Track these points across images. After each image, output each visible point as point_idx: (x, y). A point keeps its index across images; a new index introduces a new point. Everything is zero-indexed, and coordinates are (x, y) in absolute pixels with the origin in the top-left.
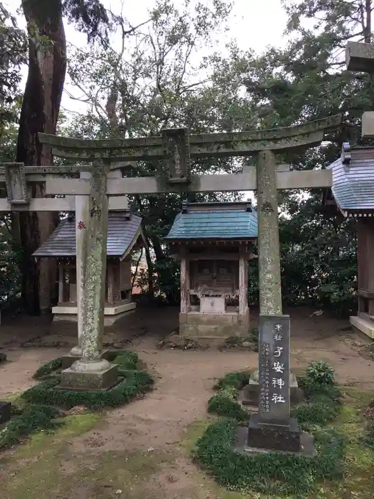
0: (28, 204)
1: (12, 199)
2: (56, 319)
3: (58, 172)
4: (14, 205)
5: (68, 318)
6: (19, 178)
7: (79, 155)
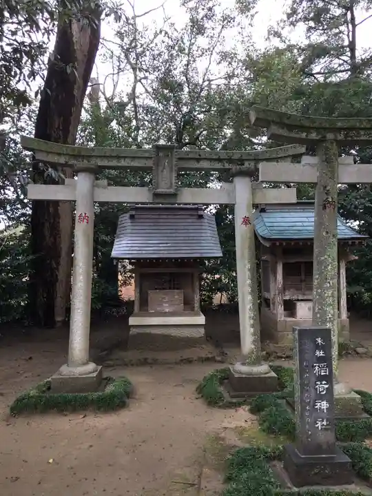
0: (175, 195)
1: (157, 188)
2: (133, 331)
3: (217, 157)
4: (156, 195)
5: (148, 331)
6: (170, 162)
7: (307, 136)
